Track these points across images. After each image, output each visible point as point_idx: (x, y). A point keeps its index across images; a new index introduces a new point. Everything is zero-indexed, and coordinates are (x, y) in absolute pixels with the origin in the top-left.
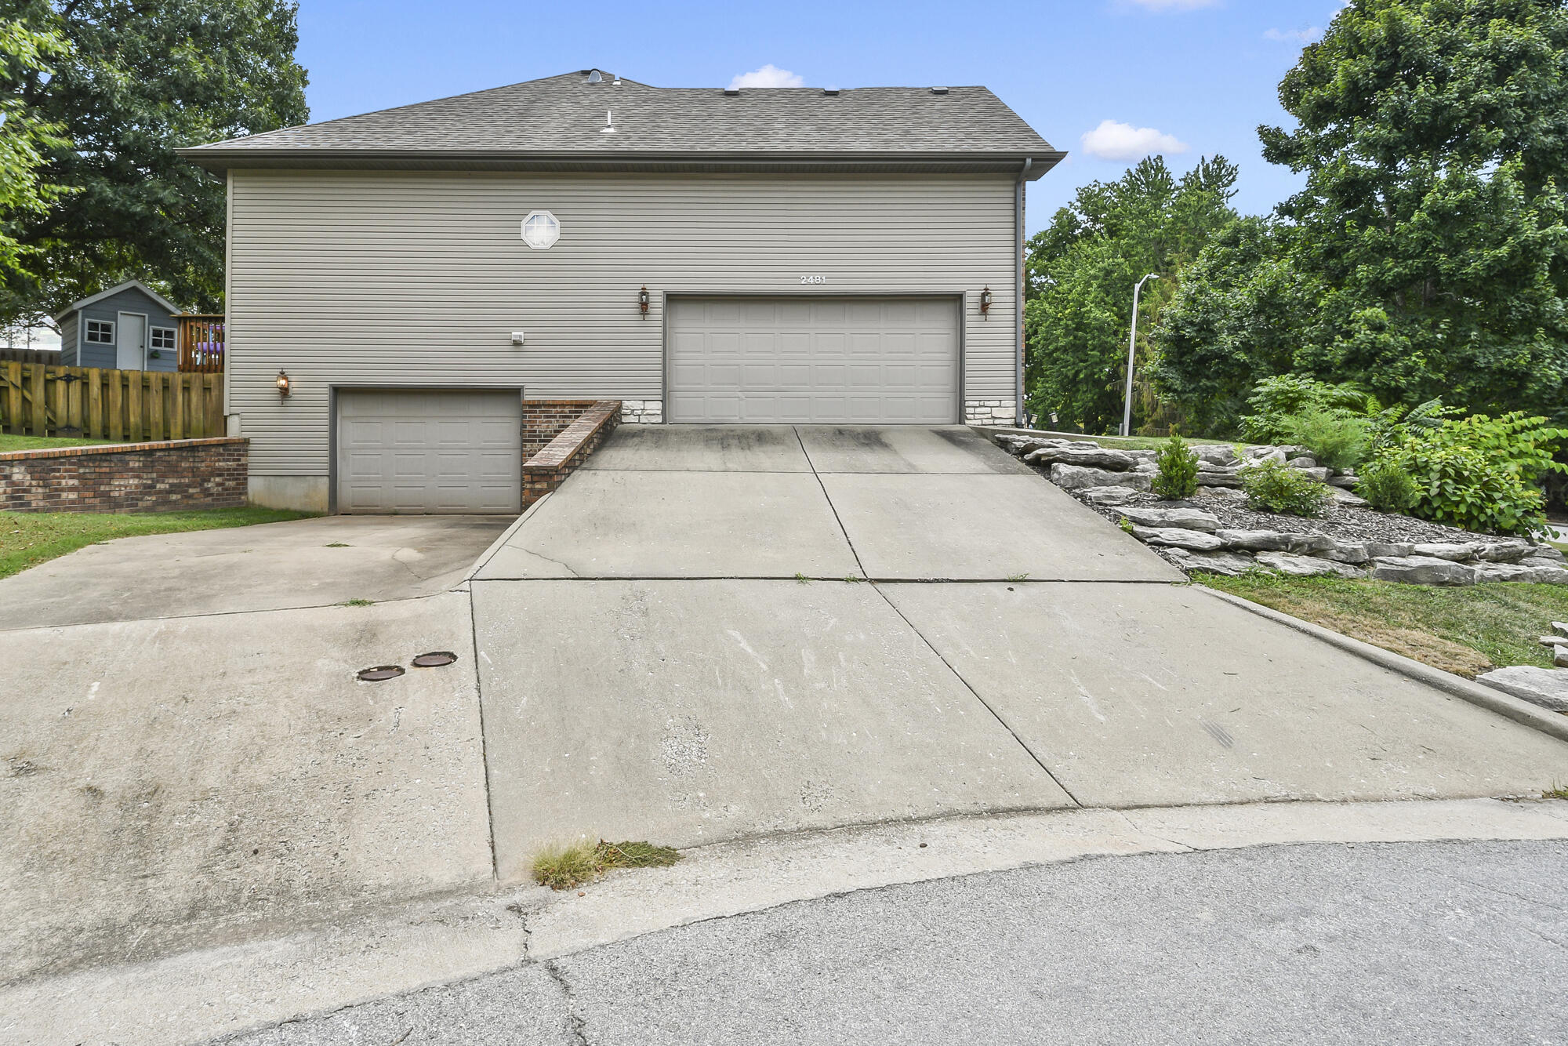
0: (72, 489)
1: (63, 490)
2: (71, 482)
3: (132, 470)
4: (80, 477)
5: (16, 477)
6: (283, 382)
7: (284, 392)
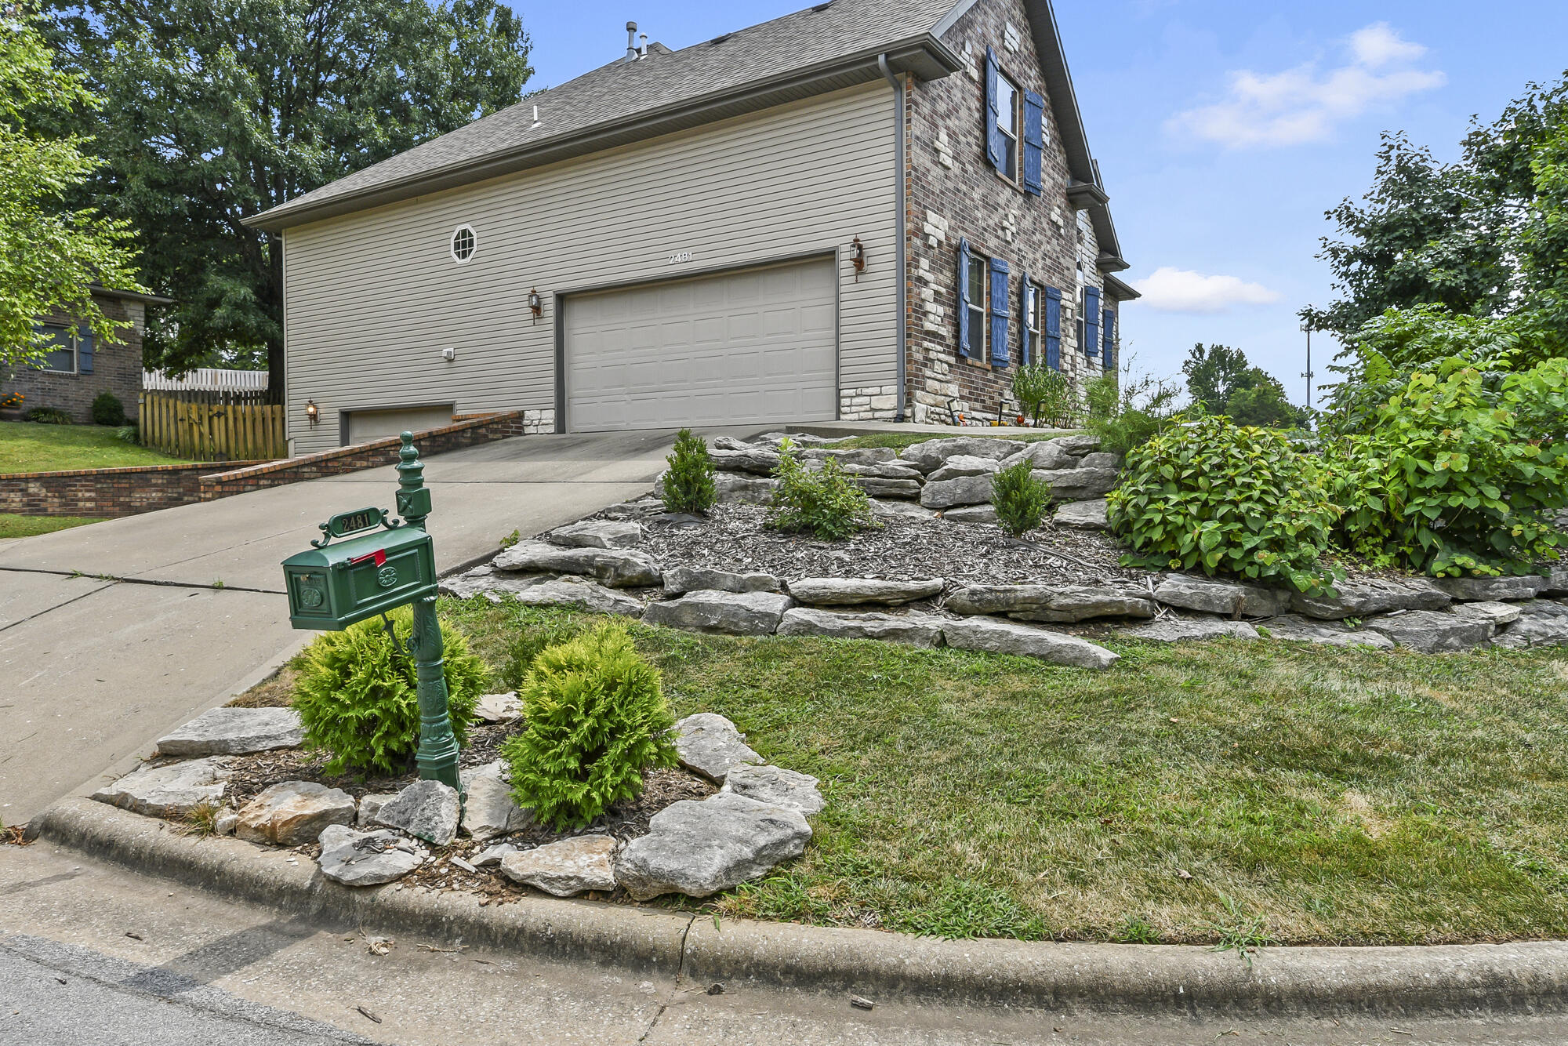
0: (89, 499)
1: (80, 500)
2: (87, 495)
3: (155, 485)
4: (96, 491)
5: (31, 490)
6: (311, 410)
7: (314, 417)
